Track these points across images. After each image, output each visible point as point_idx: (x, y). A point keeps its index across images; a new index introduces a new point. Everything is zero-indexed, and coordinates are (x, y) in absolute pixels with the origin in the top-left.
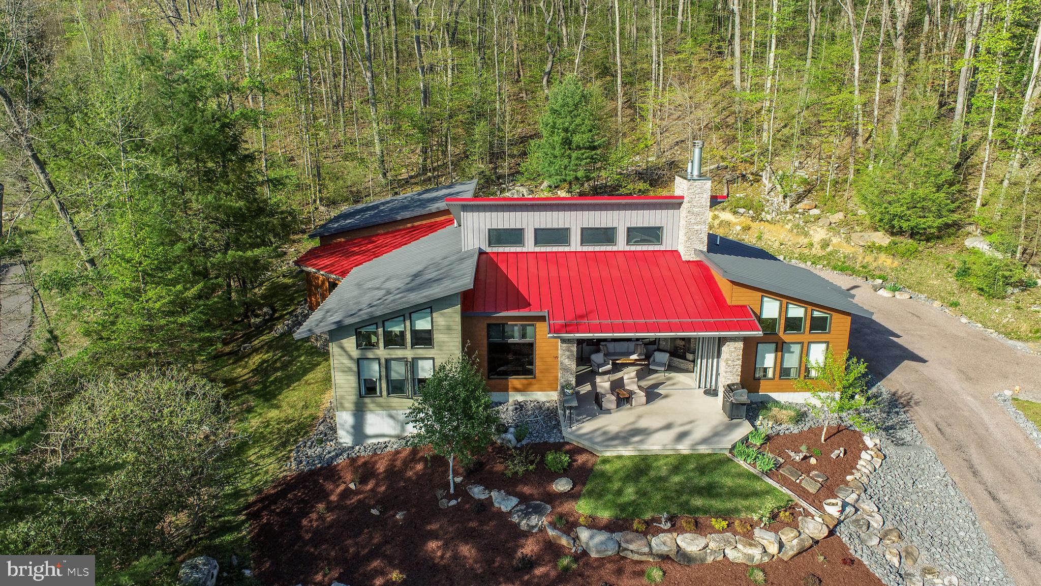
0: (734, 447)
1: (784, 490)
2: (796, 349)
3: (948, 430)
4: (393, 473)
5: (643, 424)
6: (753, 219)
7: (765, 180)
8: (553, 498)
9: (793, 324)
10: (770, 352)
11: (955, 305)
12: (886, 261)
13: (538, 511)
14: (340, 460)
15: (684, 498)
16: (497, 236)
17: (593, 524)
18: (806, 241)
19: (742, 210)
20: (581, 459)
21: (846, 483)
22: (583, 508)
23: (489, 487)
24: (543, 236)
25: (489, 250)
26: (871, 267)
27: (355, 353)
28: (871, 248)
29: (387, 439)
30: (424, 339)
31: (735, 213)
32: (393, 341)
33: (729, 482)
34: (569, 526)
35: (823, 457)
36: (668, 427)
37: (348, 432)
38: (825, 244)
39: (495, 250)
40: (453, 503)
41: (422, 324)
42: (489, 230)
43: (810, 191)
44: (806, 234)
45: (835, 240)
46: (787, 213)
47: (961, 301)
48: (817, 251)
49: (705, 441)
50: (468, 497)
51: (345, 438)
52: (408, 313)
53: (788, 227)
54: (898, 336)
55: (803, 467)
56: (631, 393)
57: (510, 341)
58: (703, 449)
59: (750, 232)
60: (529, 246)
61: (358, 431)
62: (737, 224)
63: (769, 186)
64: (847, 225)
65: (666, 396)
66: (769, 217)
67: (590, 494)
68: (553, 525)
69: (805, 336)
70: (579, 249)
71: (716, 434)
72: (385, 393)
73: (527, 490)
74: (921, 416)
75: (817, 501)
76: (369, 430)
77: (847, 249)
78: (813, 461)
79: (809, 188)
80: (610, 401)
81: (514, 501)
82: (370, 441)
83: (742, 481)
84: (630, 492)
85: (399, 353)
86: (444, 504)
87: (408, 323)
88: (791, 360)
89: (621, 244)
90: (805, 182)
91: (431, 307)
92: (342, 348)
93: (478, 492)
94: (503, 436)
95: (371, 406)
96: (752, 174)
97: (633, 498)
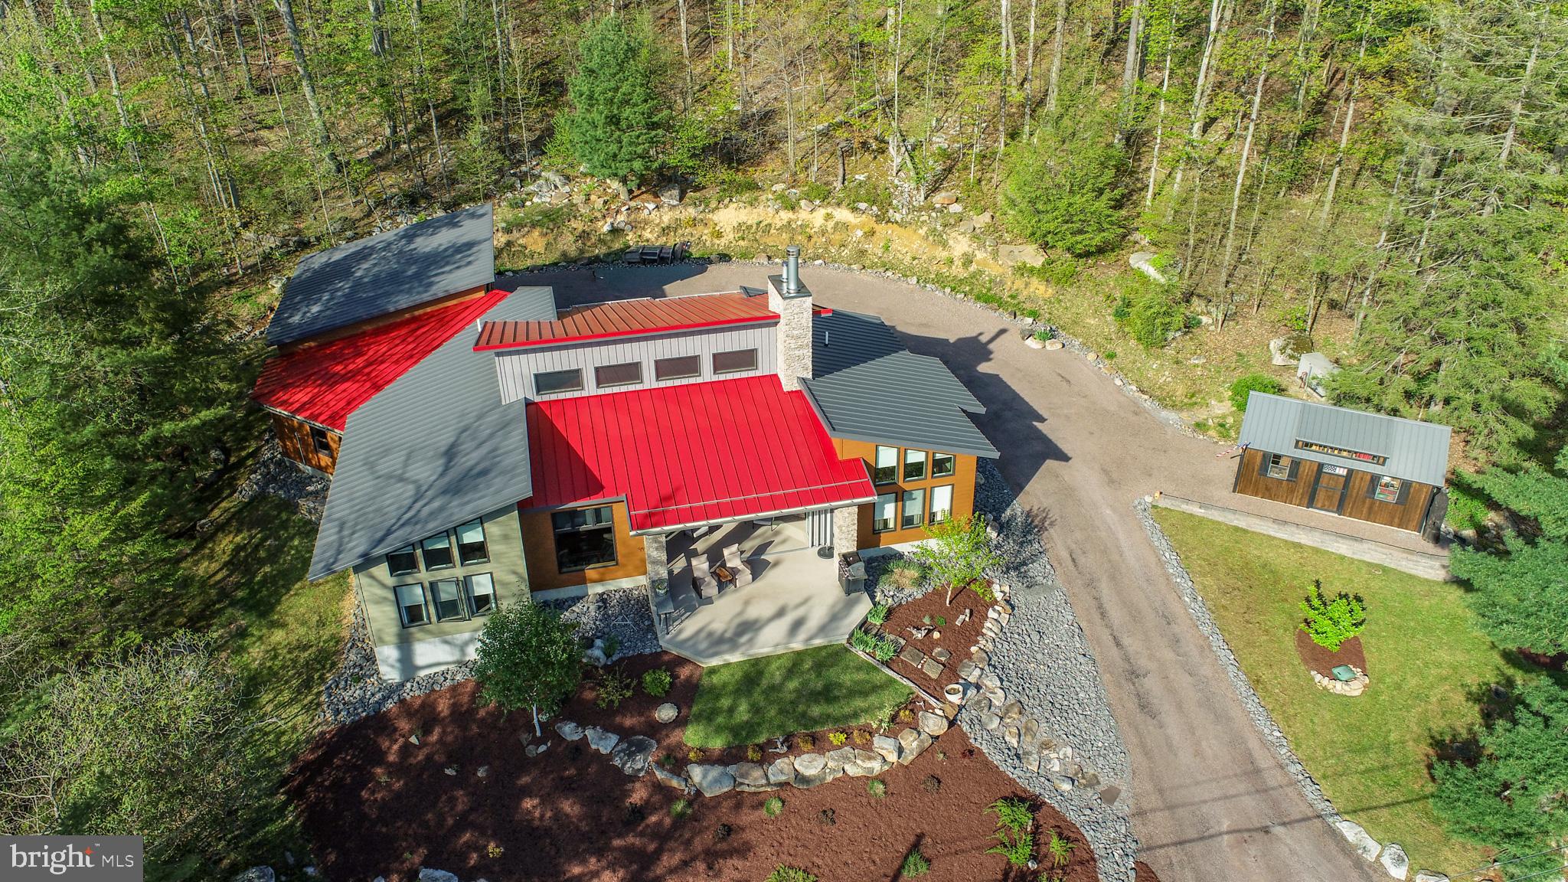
0: (852, 635)
1: (905, 682)
2: (919, 495)
3: (1082, 560)
4: (461, 715)
5: (753, 613)
6: (879, 219)
7: (892, 150)
8: (656, 730)
9: (915, 470)
10: (889, 502)
11: (1111, 356)
12: (1039, 289)
13: (642, 748)
14: (390, 705)
15: (801, 708)
16: (544, 382)
17: (706, 759)
18: (945, 254)
19: (863, 206)
20: (684, 672)
21: (969, 656)
22: (692, 737)
23: (582, 723)
24: (607, 374)
25: (538, 399)
26: (1021, 298)
27: (390, 581)
28: (1022, 270)
29: (443, 668)
30: (476, 553)
31: (854, 210)
32: (439, 558)
33: (847, 679)
34: (677, 762)
35: (947, 628)
36: (781, 613)
37: (392, 666)
38: (968, 261)
39: (546, 398)
40: (542, 748)
41: (472, 537)
42: (536, 376)
43: (949, 170)
44: (945, 245)
45: (980, 255)
46: (920, 210)
47: (1119, 350)
48: (958, 270)
49: (823, 629)
50: (559, 739)
51: (390, 674)
53: (922, 232)
54: (1042, 420)
55: (925, 648)
56: (734, 572)
57: (584, 528)
58: (818, 642)
59: (875, 239)
60: (590, 388)
61: (407, 663)
62: (856, 227)
63: (898, 160)
64: (996, 231)
65: (776, 564)
66: (898, 217)
67: (698, 718)
68: (660, 764)
69: (928, 482)
70: (655, 385)
71: (835, 617)
72: (434, 618)
73: (628, 722)
74: (1057, 541)
75: (937, 690)
76: (420, 660)
77: (993, 270)
78: (936, 635)
79: (951, 164)
80: (710, 589)
81: (614, 739)
82: (423, 673)
83: (861, 676)
84: (743, 713)
85: (444, 573)
86: (533, 751)
87: (453, 539)
88: (914, 508)
89: (707, 375)
90: (945, 154)
92: (372, 577)
93: (570, 731)
94: (589, 652)
95: (419, 635)
96: (876, 138)
97: (745, 717)
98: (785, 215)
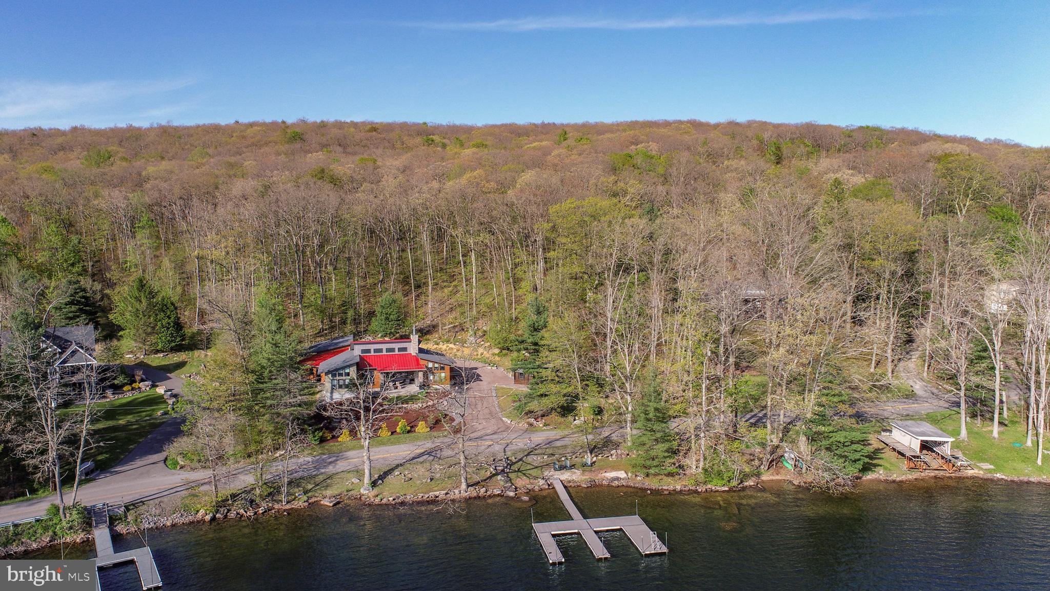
2: (438, 374)
9: (436, 369)
10: (431, 375)
14: (328, 405)
16: (364, 351)
18: (476, 353)
19: (458, 343)
24: (376, 351)
25: (361, 355)
27: (331, 378)
29: (339, 398)
30: (348, 374)
32: (341, 375)
33: (415, 398)
37: (329, 398)
38: (482, 354)
39: (363, 355)
41: (347, 371)
42: (362, 350)
44: (477, 351)
45: (485, 352)
46: (473, 344)
52: (343, 368)
53: (472, 349)
54: (482, 377)
60: (372, 353)
61: (332, 398)
62: (455, 349)
64: (490, 347)
69: (439, 371)
70: (386, 354)
72: (338, 388)
74: (470, 391)
76: (334, 397)
77: (487, 355)
78: (436, 396)
82: (335, 400)
83: (419, 398)
84: (394, 401)
85: (341, 378)
87: (344, 370)
88: (437, 378)
89: (397, 352)
91: (349, 366)
92: (328, 377)
95: (335, 391)
98: (435, 346)
